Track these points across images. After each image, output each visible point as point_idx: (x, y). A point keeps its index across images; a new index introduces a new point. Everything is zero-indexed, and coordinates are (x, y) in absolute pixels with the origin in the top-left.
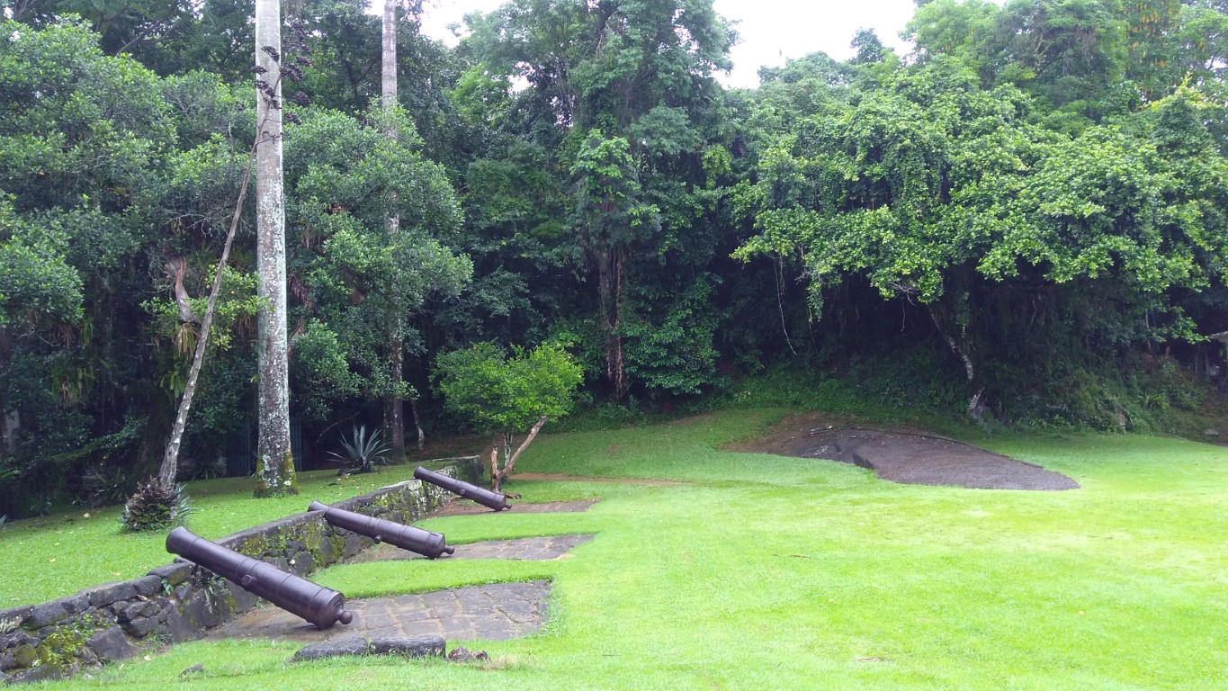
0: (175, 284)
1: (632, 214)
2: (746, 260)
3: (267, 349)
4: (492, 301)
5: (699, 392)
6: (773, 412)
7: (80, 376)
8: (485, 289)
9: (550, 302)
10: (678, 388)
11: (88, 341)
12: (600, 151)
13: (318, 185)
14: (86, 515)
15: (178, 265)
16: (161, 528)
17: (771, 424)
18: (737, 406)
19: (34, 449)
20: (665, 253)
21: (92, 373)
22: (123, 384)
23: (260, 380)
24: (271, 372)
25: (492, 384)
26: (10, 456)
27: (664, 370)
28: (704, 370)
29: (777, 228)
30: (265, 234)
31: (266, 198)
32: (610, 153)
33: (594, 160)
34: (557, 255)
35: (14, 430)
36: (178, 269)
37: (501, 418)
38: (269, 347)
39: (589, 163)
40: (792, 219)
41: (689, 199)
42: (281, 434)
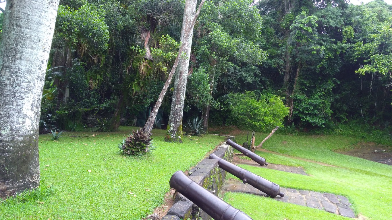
0: (145, 43)
1: (313, 48)
2: (364, 74)
3: (179, 77)
4: (246, 77)
5: (324, 126)
6: (354, 140)
7: (98, 78)
8: (243, 71)
9: (266, 81)
10: (315, 123)
11: (103, 64)
12: (305, 20)
13: (207, 10)
14: (93, 135)
15: (146, 35)
16: (141, 156)
17: (353, 145)
18: (336, 134)
19: (73, 105)
20: (320, 68)
21: (102, 77)
22: (112, 84)
23: (174, 90)
24: (180, 87)
25: (254, 109)
26: (65, 106)
27: (310, 115)
28: (326, 117)
29: (381, 62)
30: (186, 25)
31: (189, 9)
32: (310, 22)
33: (303, 23)
34: (274, 62)
35: (67, 97)
36: (146, 37)
37: (257, 123)
38: (180, 76)
39: (301, 24)
40: (387, 59)
41: (334, 46)
42: (180, 115)
